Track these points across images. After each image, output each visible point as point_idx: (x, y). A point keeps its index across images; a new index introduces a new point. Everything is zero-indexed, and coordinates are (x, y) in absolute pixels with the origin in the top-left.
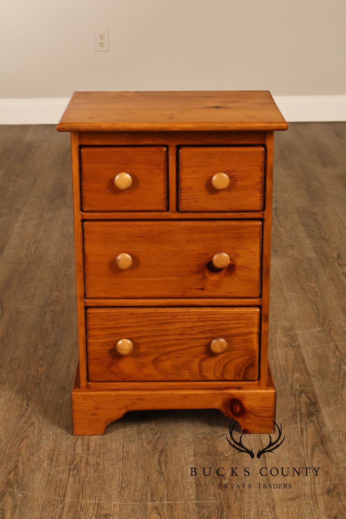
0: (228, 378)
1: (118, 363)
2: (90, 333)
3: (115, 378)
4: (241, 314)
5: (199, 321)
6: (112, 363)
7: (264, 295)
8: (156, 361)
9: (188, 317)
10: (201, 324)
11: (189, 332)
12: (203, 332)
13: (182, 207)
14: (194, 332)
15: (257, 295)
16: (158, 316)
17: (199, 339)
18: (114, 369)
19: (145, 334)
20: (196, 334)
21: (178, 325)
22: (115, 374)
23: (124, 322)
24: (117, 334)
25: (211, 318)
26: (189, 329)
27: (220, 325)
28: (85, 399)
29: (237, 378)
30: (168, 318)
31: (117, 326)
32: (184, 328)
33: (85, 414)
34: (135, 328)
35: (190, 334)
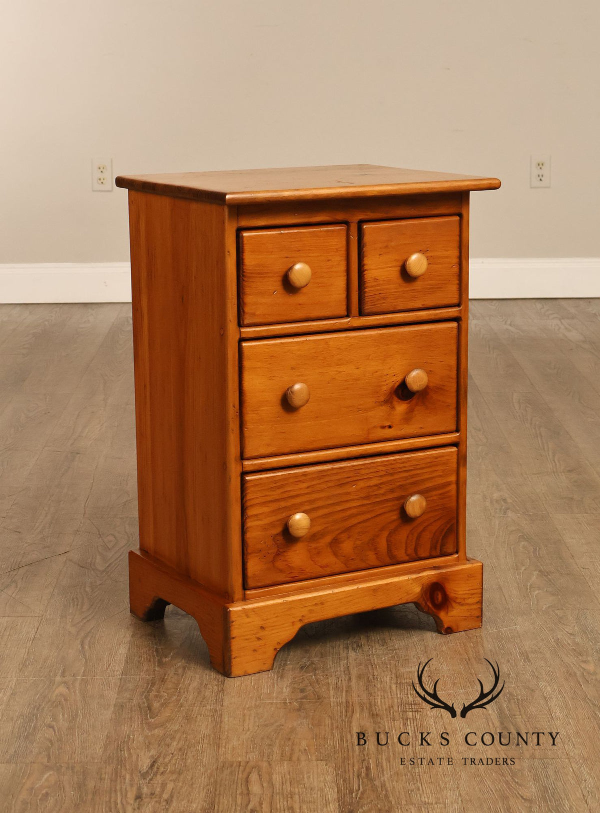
0: (423, 555)
1: (286, 554)
2: (250, 512)
3: (282, 577)
4: (436, 458)
5: (387, 475)
6: (278, 554)
7: (462, 427)
8: (335, 543)
9: (373, 470)
10: (390, 478)
11: (375, 493)
12: (392, 491)
13: (368, 307)
14: (381, 492)
15: (453, 427)
16: (337, 474)
17: (387, 501)
18: (280, 564)
19: (320, 503)
20: (383, 494)
21: (362, 484)
22: (281, 571)
23: (292, 489)
24: (286, 508)
25: (401, 468)
26: (376, 488)
27: (413, 476)
28: (248, 616)
29: (434, 554)
30: (349, 475)
31: (285, 496)
32: (368, 487)
33: (247, 639)
34: (308, 496)
35: (375, 495)
